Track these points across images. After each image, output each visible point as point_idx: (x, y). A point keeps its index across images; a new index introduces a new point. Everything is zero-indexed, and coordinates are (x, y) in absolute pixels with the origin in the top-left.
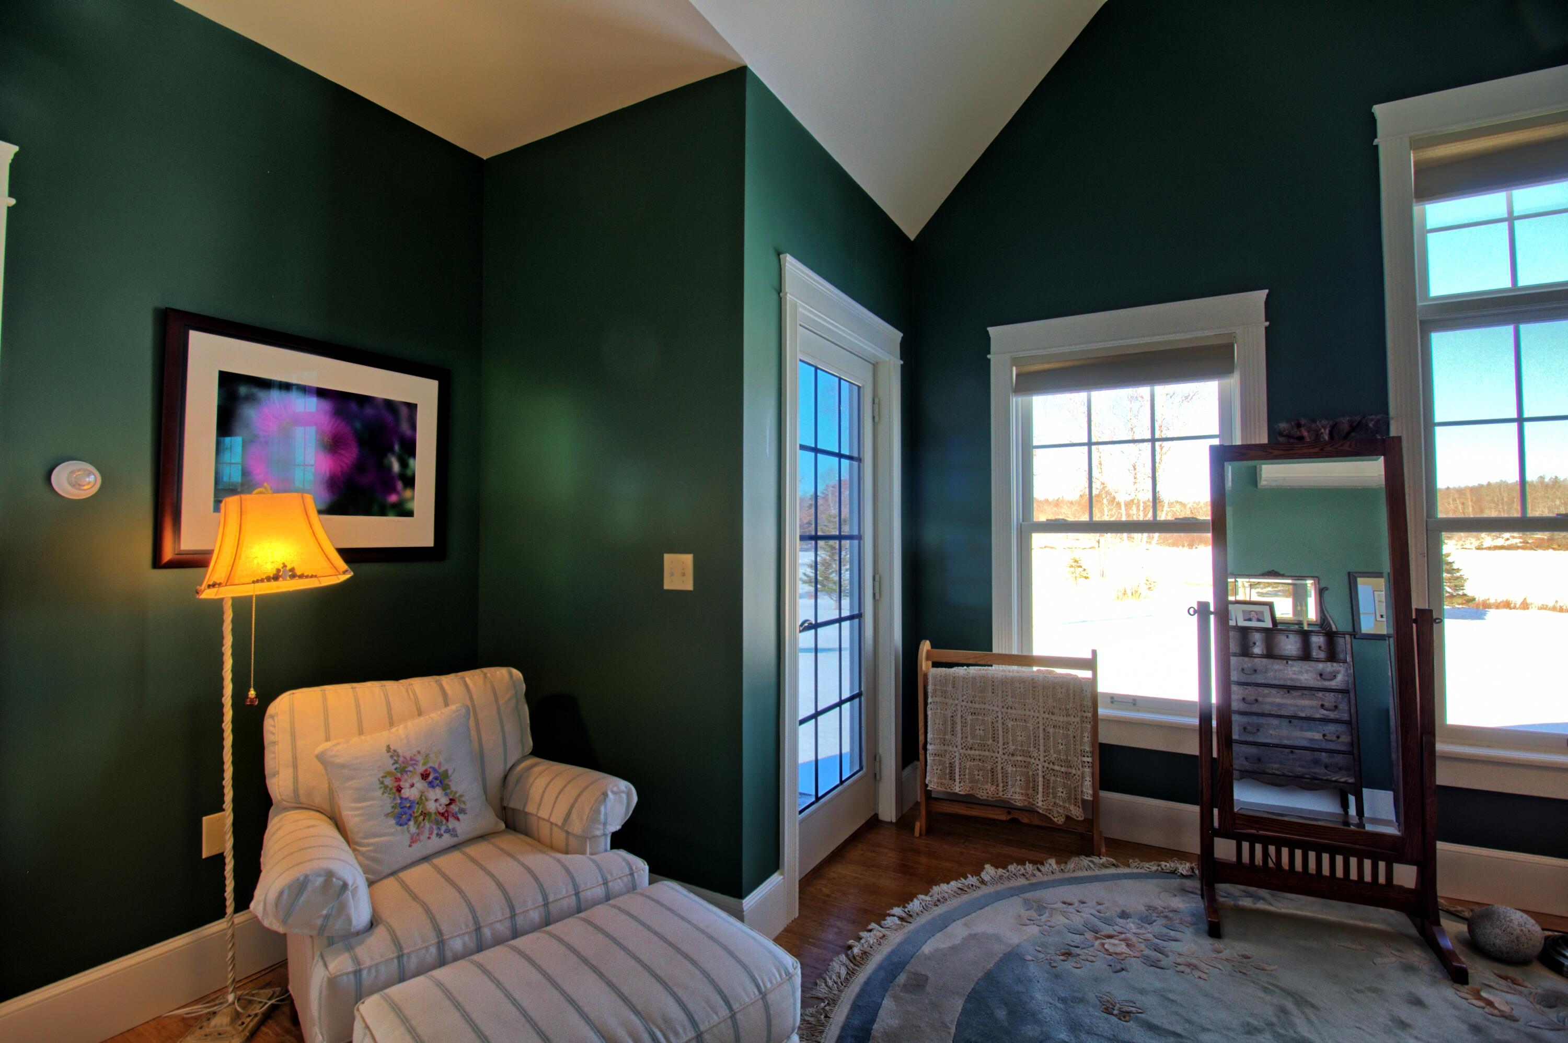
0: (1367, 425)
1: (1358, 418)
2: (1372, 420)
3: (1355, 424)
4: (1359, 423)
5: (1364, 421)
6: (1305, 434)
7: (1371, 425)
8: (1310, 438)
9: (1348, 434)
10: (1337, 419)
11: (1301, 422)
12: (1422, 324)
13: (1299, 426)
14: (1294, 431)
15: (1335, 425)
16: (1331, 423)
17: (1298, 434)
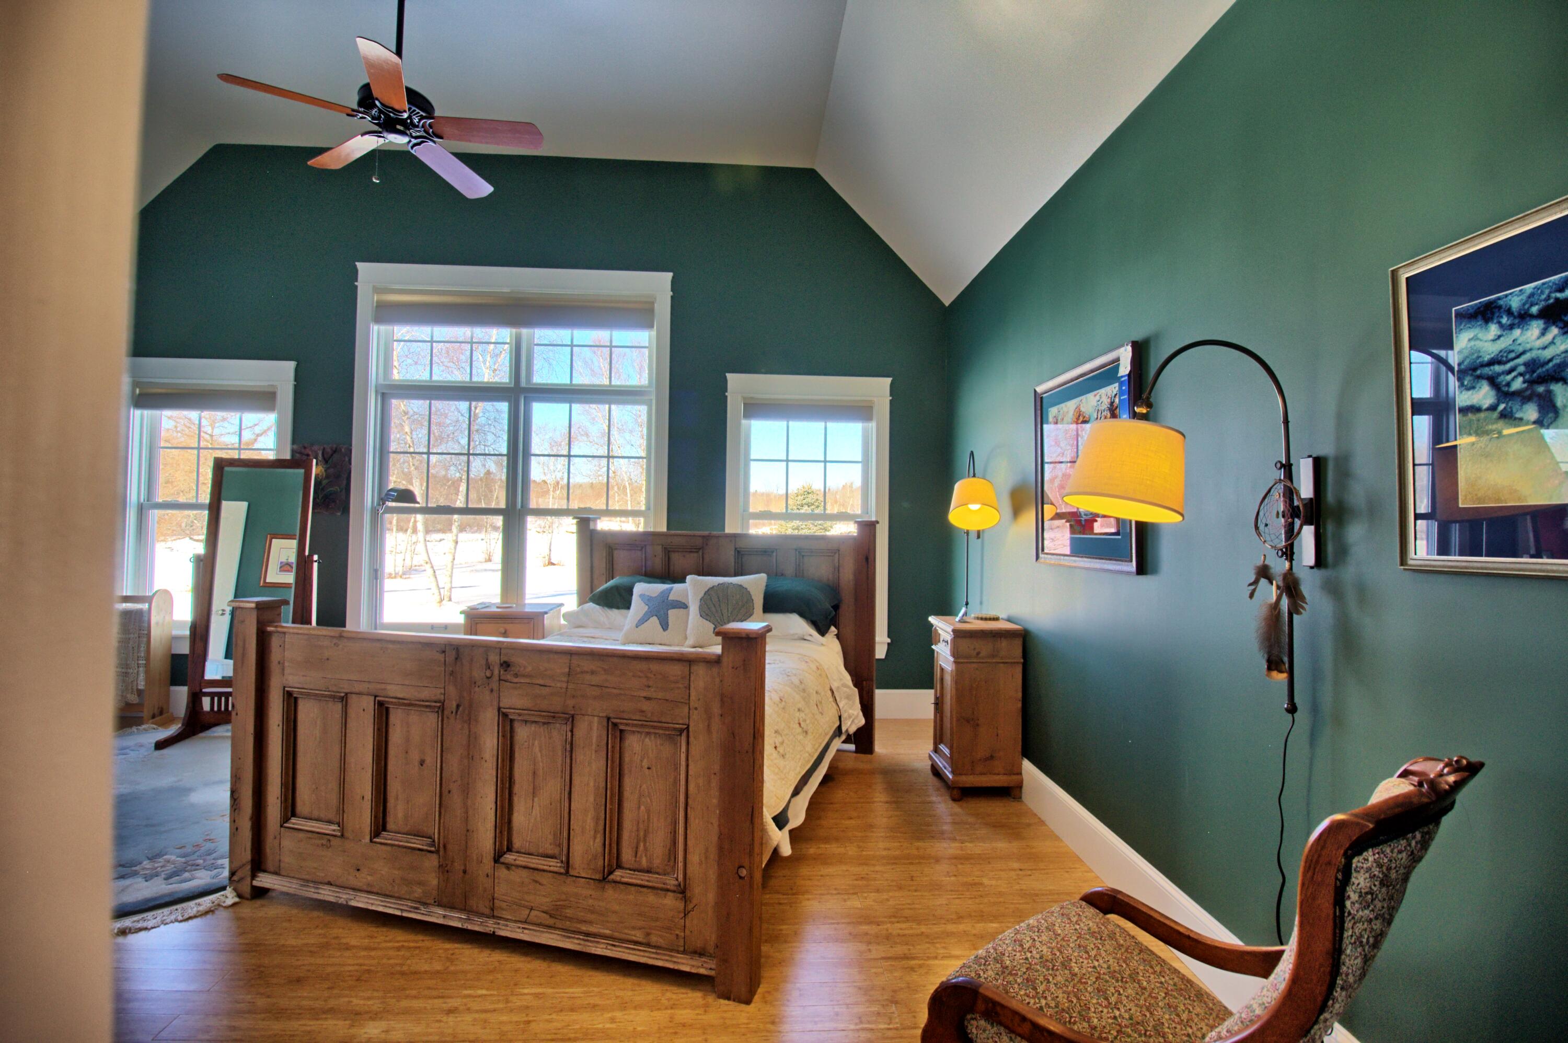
0: (341, 450)
1: (335, 446)
2: (343, 448)
3: (334, 449)
4: (336, 448)
5: (339, 448)
6: (310, 453)
7: (343, 450)
9: (332, 455)
10: (325, 446)
11: (306, 445)
12: (383, 394)
13: (305, 448)
14: (303, 450)
15: (324, 449)
16: (322, 448)
17: (306, 453)
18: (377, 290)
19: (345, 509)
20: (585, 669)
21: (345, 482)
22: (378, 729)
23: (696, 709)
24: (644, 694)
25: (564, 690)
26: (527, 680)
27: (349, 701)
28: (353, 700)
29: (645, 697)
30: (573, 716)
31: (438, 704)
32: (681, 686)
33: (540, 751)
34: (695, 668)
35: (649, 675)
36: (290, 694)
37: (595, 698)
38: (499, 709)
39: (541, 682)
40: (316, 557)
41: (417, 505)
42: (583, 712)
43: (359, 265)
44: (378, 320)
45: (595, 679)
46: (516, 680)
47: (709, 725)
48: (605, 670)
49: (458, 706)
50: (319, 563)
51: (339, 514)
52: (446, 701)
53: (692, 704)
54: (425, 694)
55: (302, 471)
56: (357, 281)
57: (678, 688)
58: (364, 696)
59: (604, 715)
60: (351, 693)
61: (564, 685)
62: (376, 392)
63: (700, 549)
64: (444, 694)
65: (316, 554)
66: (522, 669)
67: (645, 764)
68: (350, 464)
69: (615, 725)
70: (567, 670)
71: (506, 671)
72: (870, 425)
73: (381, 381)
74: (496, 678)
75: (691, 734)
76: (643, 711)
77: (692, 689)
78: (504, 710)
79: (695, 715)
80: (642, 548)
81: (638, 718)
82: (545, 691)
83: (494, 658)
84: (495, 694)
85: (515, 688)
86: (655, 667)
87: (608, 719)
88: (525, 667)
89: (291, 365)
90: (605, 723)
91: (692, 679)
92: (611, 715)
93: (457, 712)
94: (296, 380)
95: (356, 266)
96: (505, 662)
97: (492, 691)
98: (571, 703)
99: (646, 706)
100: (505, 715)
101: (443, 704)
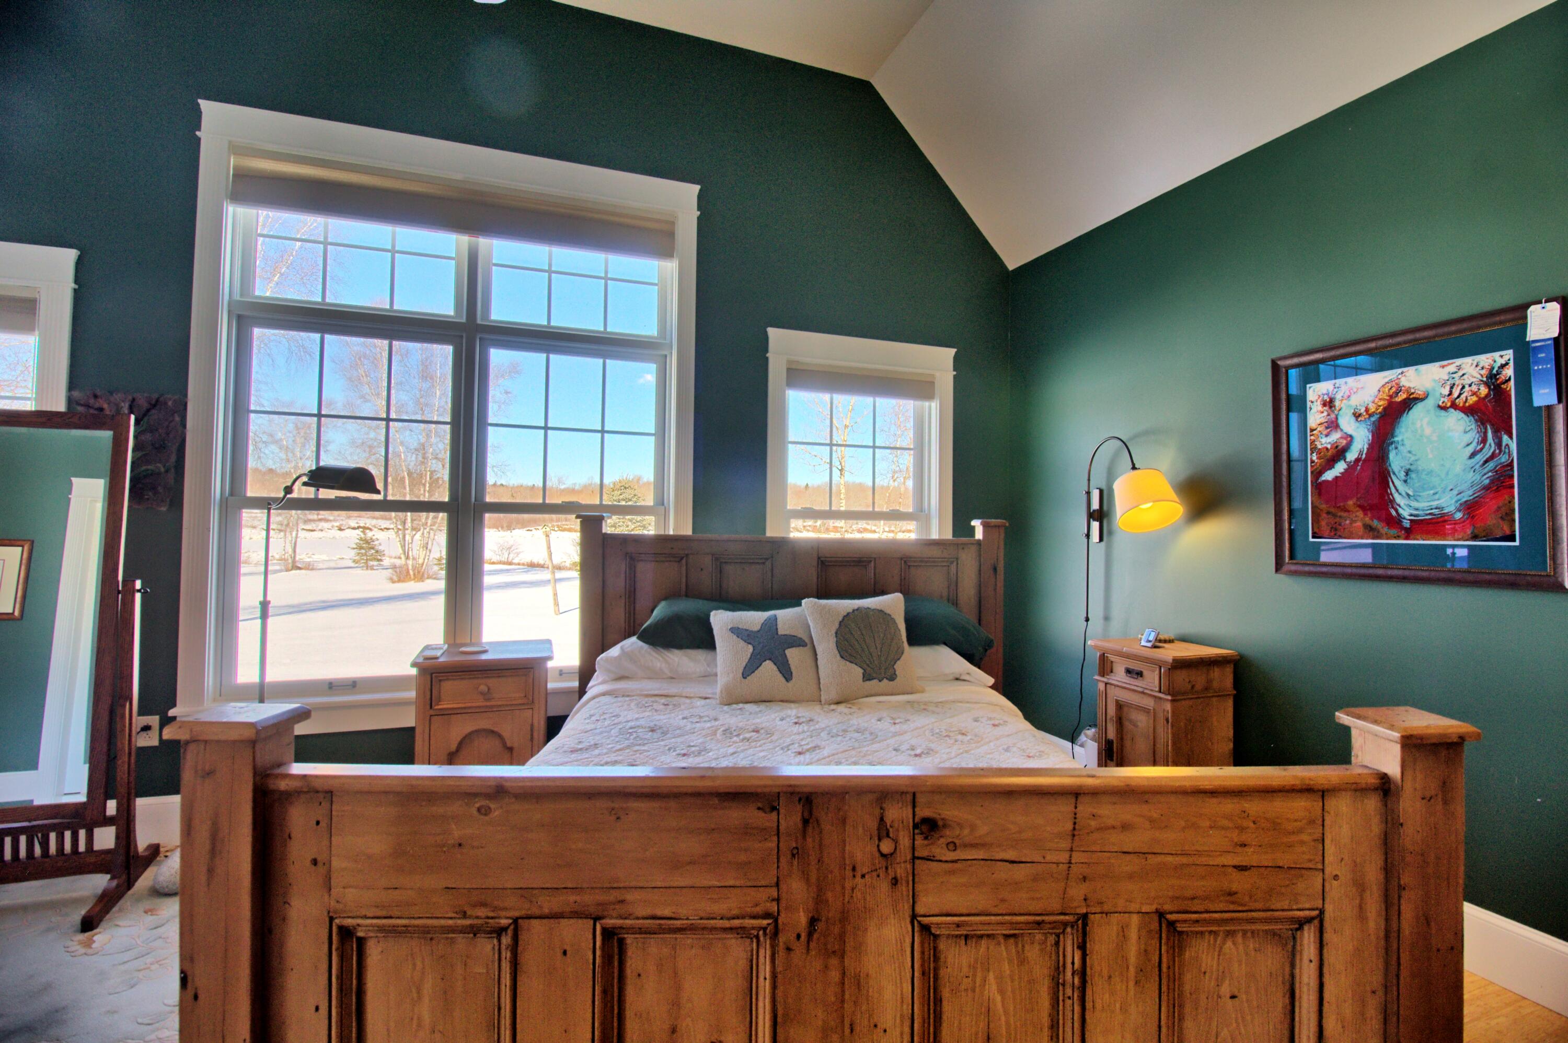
0: (166, 403)
1: (155, 396)
2: (170, 399)
3: (153, 402)
4: (157, 401)
5: (161, 399)
6: (105, 406)
7: (170, 403)
8: (111, 411)
9: (148, 411)
10: (135, 395)
11: (99, 393)
12: (240, 318)
13: (96, 396)
14: (92, 401)
15: (134, 400)
16: (130, 398)
17: (97, 405)
18: (235, 149)
19: (176, 501)
20: (1111, 822)
21: (173, 458)
22: (605, 992)
23: (1336, 877)
24: (1237, 861)
25: (1062, 867)
26: (981, 854)
27: (523, 937)
28: (535, 931)
29: (1235, 867)
30: (1085, 917)
31: (765, 922)
32: (1305, 837)
33: (1001, 991)
34: (1332, 803)
35: (1245, 823)
36: (346, 933)
37: (1131, 877)
38: (914, 916)
39: (1011, 855)
40: (138, 584)
41: (375, 497)
42: (1106, 908)
43: (205, 105)
44: (237, 196)
45: (1132, 841)
46: (951, 856)
47: (1360, 907)
48: (1152, 821)
49: (813, 921)
50: (143, 594)
51: (164, 509)
52: (783, 915)
53: (1328, 870)
54: (731, 904)
55: (108, 434)
56: (199, 130)
57: (1302, 843)
58: (564, 922)
59: (1152, 908)
60: (529, 917)
61: (1064, 857)
62: (229, 312)
63: (767, 559)
64: (778, 900)
65: (138, 578)
66: (966, 831)
67: (1225, 990)
68: (185, 426)
69: (1172, 924)
70: (1069, 826)
71: (926, 838)
72: (926, 404)
73: (237, 297)
74: (904, 851)
75: (1327, 924)
76: (1231, 894)
77: (1327, 842)
78: (925, 920)
79: (1335, 891)
80: (682, 558)
81: (1222, 906)
82: (1019, 873)
83: (897, 814)
84: (903, 888)
85: (952, 872)
86: (1254, 807)
87: (1161, 914)
88: (973, 828)
89: (69, 256)
90: (1155, 926)
91: (1327, 822)
92: (1167, 907)
93: (810, 935)
94: (76, 281)
95: (198, 105)
96: (926, 821)
97: (895, 882)
98: (1077, 892)
99: (1239, 882)
100: (925, 928)
101: (776, 921)
